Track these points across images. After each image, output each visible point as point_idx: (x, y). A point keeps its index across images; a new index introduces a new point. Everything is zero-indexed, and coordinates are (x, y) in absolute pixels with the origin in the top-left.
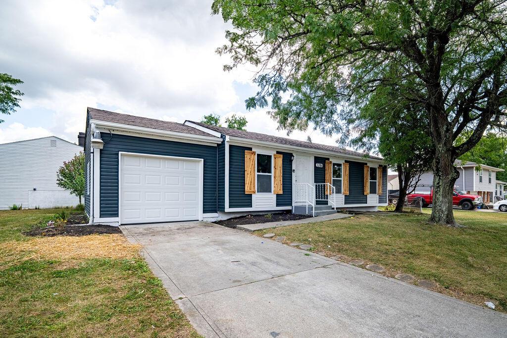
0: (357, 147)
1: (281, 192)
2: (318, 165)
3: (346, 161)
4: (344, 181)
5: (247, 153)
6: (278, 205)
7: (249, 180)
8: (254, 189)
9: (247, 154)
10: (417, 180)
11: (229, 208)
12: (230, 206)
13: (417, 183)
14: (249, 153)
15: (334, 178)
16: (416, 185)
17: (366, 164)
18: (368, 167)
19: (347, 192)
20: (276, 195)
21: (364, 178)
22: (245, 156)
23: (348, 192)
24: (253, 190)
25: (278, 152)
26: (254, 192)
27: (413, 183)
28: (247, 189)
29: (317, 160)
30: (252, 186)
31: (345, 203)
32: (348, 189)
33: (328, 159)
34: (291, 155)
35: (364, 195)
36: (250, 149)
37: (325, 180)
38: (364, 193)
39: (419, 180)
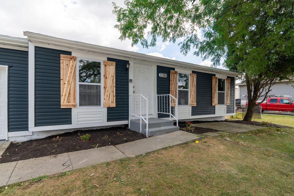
0: (205, 54)
1: (114, 105)
2: (161, 75)
3: (193, 72)
4: (191, 92)
5: (65, 57)
6: (109, 120)
7: (66, 91)
8: (75, 102)
9: (64, 60)
10: (267, 91)
11: (35, 126)
12: (36, 125)
13: (267, 93)
14: (67, 58)
15: (180, 89)
16: (266, 96)
17: (215, 75)
18: (217, 78)
19: (194, 103)
20: (106, 109)
21: (212, 89)
22: (61, 61)
23: (196, 103)
24: (72, 103)
25: (109, 59)
26: (75, 106)
27: (264, 93)
28: (64, 103)
29: (160, 69)
30: (72, 98)
31: (192, 115)
32: (195, 100)
33: (174, 69)
34: (127, 62)
35: (212, 105)
36: (69, 53)
37: (169, 91)
38: (212, 104)
39: (269, 91)
